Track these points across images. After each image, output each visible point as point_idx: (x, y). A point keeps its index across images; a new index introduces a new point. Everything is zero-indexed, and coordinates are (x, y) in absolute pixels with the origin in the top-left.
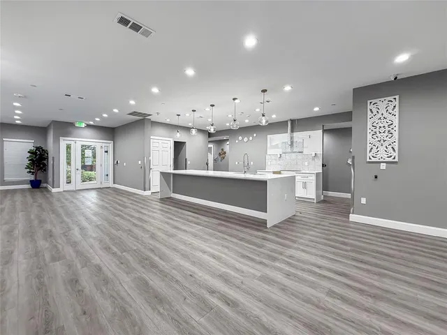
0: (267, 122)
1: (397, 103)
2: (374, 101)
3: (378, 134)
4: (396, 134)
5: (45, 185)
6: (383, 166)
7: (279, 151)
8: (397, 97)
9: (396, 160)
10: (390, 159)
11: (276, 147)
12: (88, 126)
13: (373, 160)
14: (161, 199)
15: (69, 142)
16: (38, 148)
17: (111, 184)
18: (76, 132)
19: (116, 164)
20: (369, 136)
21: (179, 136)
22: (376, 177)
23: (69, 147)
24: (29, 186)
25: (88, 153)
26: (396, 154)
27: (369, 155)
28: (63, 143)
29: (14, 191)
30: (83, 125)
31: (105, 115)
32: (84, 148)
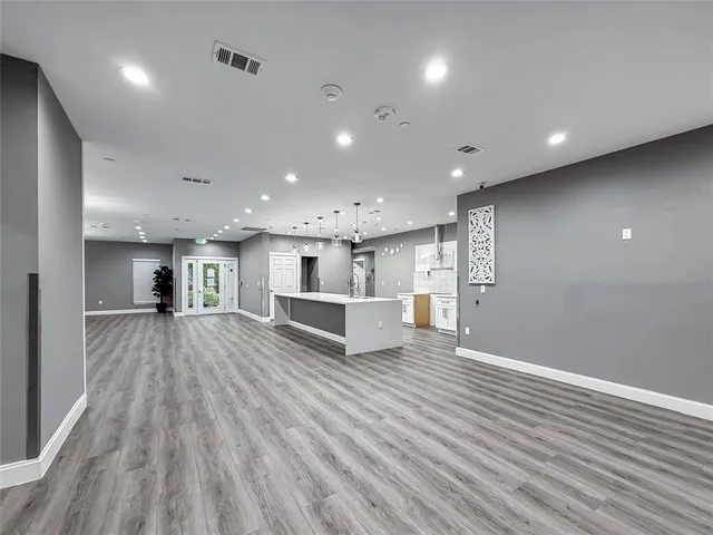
0: (360, 238)
1: (492, 214)
2: (474, 211)
3: (478, 251)
4: (492, 250)
5: (170, 309)
6: (483, 289)
7: (426, 268)
8: (492, 206)
9: (493, 282)
10: (488, 281)
11: (424, 261)
12: (209, 241)
13: (475, 281)
14: (276, 327)
15: (191, 262)
16: (163, 268)
17: (236, 310)
18: (197, 249)
19: (240, 285)
20: (471, 252)
21: (308, 250)
22: (477, 302)
23: (190, 266)
24: (155, 310)
25: (211, 272)
26: (492, 275)
27: (471, 275)
28: (185, 262)
29: (138, 316)
30: (204, 242)
31: (227, 227)
32: (206, 266)
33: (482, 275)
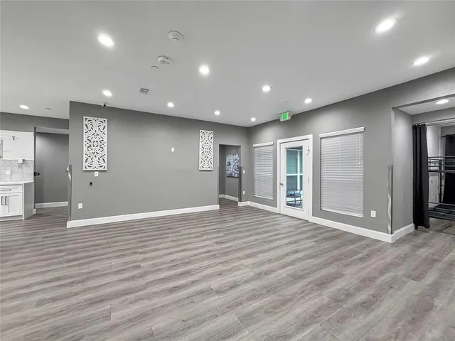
1: (106, 124)
2: (89, 118)
3: (92, 147)
4: (105, 149)
6: (96, 174)
8: (106, 120)
9: (106, 169)
10: (102, 169)
13: (89, 169)
20: (85, 148)
22: (91, 184)
26: (105, 165)
27: (85, 164)
33: (95, 165)
